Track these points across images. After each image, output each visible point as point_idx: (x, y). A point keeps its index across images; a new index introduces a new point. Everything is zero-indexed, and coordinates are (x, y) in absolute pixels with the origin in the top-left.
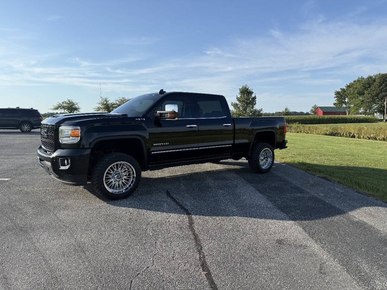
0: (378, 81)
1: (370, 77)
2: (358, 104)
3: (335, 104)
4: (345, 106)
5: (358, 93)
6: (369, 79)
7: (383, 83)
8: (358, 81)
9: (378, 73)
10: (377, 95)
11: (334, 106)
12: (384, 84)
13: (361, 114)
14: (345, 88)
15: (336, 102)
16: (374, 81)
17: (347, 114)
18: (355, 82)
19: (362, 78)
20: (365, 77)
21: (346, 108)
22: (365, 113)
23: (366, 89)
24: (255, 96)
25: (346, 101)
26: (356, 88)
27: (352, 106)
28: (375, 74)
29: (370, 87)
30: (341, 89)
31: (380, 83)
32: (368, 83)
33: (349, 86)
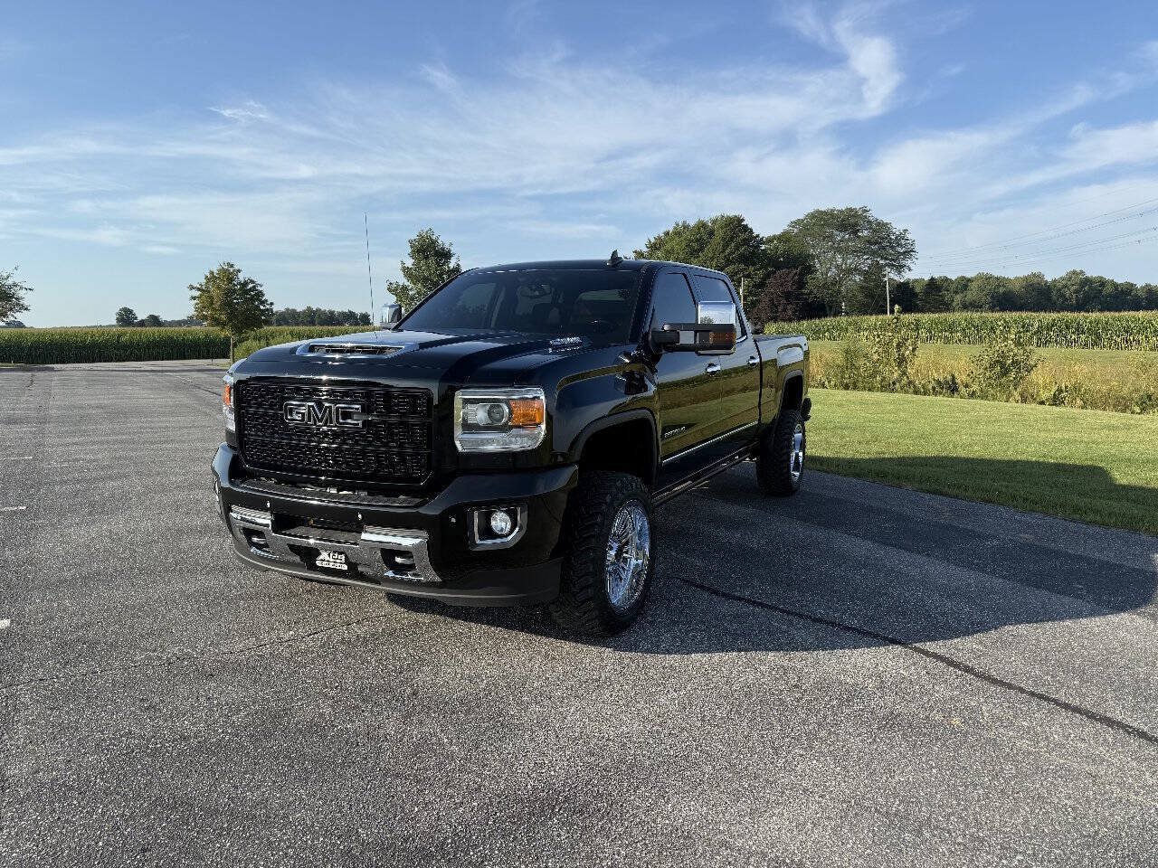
0: (719, 234)
1: (702, 225)
6: (699, 229)
7: (732, 238)
8: (677, 233)
9: (719, 214)
12: (733, 245)
14: (645, 249)
16: (711, 233)
18: (667, 234)
19: (686, 227)
20: (692, 223)
23: (694, 252)
24: (458, 265)
28: (713, 216)
29: (701, 249)
30: (635, 252)
31: (723, 239)
32: (698, 240)
33: (655, 244)
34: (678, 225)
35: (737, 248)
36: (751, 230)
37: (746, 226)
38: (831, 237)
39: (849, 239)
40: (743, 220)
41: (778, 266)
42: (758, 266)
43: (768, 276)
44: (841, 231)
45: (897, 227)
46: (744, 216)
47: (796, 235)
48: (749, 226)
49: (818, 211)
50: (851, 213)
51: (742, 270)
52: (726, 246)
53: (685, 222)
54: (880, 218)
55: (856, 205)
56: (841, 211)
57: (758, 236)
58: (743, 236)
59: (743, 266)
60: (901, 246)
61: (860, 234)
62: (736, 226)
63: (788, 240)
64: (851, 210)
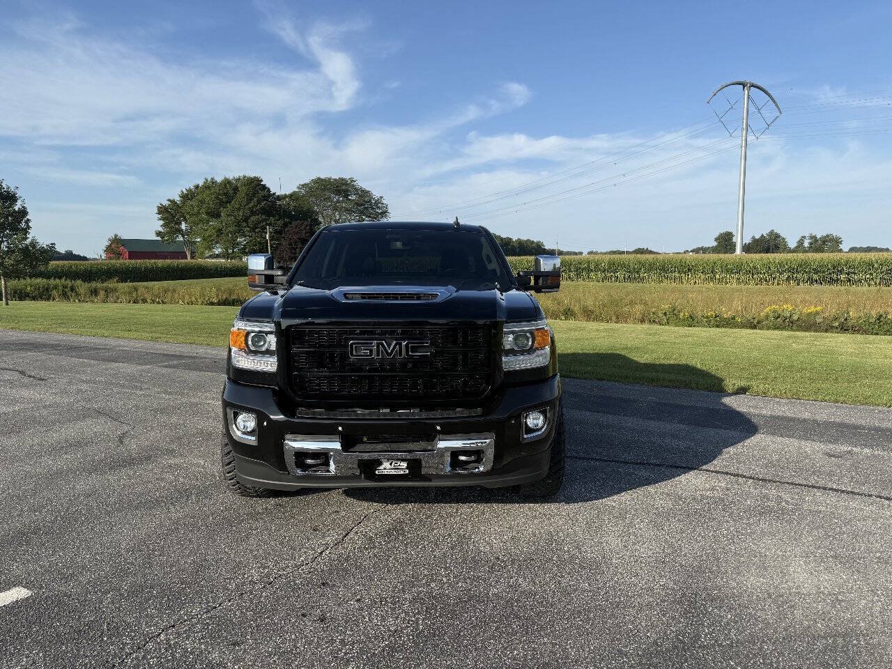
0: (243, 190)
1: (228, 182)
2: (210, 236)
3: (159, 234)
4: (182, 239)
5: (208, 213)
6: (225, 185)
7: (254, 194)
8: (207, 187)
9: (241, 175)
10: (246, 220)
11: (159, 238)
12: (255, 199)
13: (217, 256)
14: (178, 199)
15: (161, 229)
16: (236, 189)
17: (189, 258)
18: (197, 187)
19: (213, 182)
20: (219, 179)
21: (184, 242)
22: (225, 255)
23: (223, 204)
25: (183, 226)
26: (202, 202)
27: (199, 240)
28: (237, 176)
29: (229, 202)
30: (169, 200)
31: (247, 195)
32: (225, 194)
33: (187, 195)
34: (207, 180)
35: (259, 202)
36: (269, 189)
37: (264, 186)
38: (329, 198)
39: (343, 201)
40: (262, 181)
41: (293, 218)
42: (277, 217)
43: (285, 225)
44: (336, 195)
45: (376, 194)
46: (262, 177)
47: (303, 196)
48: (267, 186)
49: (319, 179)
50: (342, 182)
51: (264, 220)
52: (250, 200)
53: (212, 179)
54: (363, 186)
55: (347, 176)
56: (335, 180)
57: (274, 194)
58: (262, 193)
59: (264, 217)
60: (379, 208)
61: (350, 197)
62: (255, 186)
63: (297, 199)
64: (342, 179)
